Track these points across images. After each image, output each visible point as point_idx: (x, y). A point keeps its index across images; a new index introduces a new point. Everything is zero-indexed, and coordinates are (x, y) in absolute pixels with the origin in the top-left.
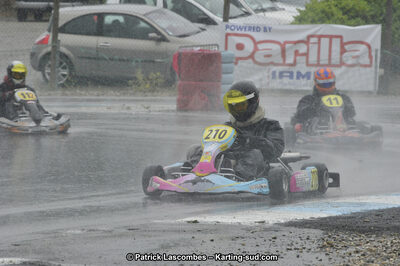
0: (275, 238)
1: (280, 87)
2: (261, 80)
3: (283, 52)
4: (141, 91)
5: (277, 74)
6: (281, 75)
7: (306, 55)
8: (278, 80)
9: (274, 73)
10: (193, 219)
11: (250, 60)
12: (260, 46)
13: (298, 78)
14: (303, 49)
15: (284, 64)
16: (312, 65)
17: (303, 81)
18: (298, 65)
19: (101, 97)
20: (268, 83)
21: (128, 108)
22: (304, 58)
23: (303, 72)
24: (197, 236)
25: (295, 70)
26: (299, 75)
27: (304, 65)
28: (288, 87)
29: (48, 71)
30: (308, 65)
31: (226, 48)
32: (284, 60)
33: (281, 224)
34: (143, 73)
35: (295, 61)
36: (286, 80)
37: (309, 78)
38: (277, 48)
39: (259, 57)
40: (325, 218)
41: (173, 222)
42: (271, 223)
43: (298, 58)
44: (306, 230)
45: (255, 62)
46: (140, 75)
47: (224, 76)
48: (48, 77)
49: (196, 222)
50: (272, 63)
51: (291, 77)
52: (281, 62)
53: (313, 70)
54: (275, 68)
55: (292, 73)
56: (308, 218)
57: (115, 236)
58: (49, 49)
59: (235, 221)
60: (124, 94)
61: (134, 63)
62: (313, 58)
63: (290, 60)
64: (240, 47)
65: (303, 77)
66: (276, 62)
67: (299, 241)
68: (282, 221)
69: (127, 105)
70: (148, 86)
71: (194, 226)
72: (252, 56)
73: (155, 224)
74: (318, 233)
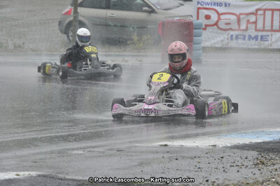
0: (222, 158)
1: (235, 46)
2: (223, 41)
3: (239, 21)
4: (136, 49)
5: (234, 37)
6: (237, 37)
7: (255, 23)
8: (235, 41)
9: (232, 36)
10: (164, 143)
11: (215, 27)
12: (222, 17)
13: (249, 40)
14: (253, 19)
15: (239, 30)
16: (259, 30)
17: (253, 42)
18: (249, 31)
19: (108, 53)
20: (228, 43)
21: (127, 61)
22: (254, 25)
23: (253, 36)
24: (166, 155)
25: (247, 34)
26: (250, 37)
27: (254, 30)
28: (241, 46)
29: (71, 34)
30: (256, 30)
31: (198, 19)
32: (239, 27)
33: (227, 147)
34: (138, 36)
35: (247, 27)
36: (240, 41)
37: (257, 40)
38: (233, 18)
39: (221, 24)
40: (260, 143)
41: (150, 145)
42: (220, 146)
43: (249, 25)
44: (246, 152)
45: (219, 28)
46: (135, 37)
47: (195, 38)
48: (71, 38)
49: (166, 145)
50: (231, 29)
51: (244, 39)
52: (237, 28)
53: (260, 34)
54: (232, 33)
55: (244, 36)
56: (247, 143)
57: (106, 156)
58: (71, 18)
59: (194, 145)
60: (124, 51)
61: (131, 29)
62: (260, 26)
63: (243, 26)
64: (208, 17)
65: (253, 39)
66: (233, 28)
67: (240, 160)
68: (229, 145)
69: (126, 59)
70: (141, 45)
71: (165, 148)
72: (216, 24)
73: (136, 147)
74: (254, 154)
